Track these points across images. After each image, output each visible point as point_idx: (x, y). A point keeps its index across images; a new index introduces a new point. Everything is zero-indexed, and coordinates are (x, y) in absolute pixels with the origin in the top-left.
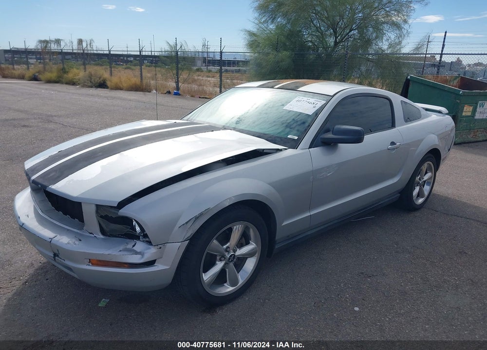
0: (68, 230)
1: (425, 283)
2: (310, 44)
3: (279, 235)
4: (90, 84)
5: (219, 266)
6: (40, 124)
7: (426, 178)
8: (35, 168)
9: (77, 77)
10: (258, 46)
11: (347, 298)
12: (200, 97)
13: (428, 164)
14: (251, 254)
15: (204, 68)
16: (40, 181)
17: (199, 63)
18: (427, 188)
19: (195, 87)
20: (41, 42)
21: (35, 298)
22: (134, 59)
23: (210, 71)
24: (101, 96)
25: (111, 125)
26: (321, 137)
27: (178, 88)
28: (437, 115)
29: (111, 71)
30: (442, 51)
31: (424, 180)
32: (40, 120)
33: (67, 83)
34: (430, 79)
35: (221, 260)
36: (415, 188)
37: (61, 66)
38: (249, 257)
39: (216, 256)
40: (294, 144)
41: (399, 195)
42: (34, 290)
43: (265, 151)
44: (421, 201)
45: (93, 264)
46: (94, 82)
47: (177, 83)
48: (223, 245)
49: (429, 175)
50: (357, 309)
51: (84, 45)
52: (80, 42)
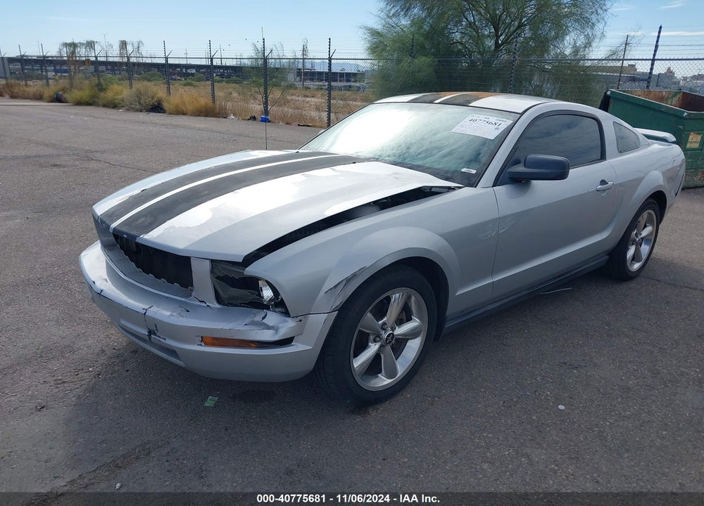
0: (167, 298)
1: (655, 377)
2: (460, 47)
3: (451, 309)
4: (138, 107)
5: (373, 348)
6: (77, 163)
7: (645, 233)
8: (113, 213)
9: (120, 97)
10: (383, 50)
11: (547, 395)
12: (299, 125)
13: (649, 213)
14: (413, 334)
15: (299, 84)
16: (124, 229)
17: (291, 77)
18: (645, 249)
19: (288, 110)
20: (66, 45)
21: (116, 395)
22: (196, 71)
23: (307, 88)
24: (157, 124)
25: (179, 164)
26: (509, 170)
27: (266, 112)
28: (659, 144)
29: (169, 89)
30: (654, 55)
31: (642, 236)
32: (76, 157)
33: (104, 106)
34: (639, 96)
35: (375, 341)
36: (629, 249)
37: (95, 80)
38: (411, 339)
39: (368, 334)
40: (472, 181)
41: (607, 257)
42: (112, 384)
43: (433, 190)
44: (637, 266)
45: (207, 344)
46: (144, 105)
47: (266, 103)
48: (378, 320)
49: (649, 229)
50: (561, 407)
51: (130, 48)
52: (124, 44)
